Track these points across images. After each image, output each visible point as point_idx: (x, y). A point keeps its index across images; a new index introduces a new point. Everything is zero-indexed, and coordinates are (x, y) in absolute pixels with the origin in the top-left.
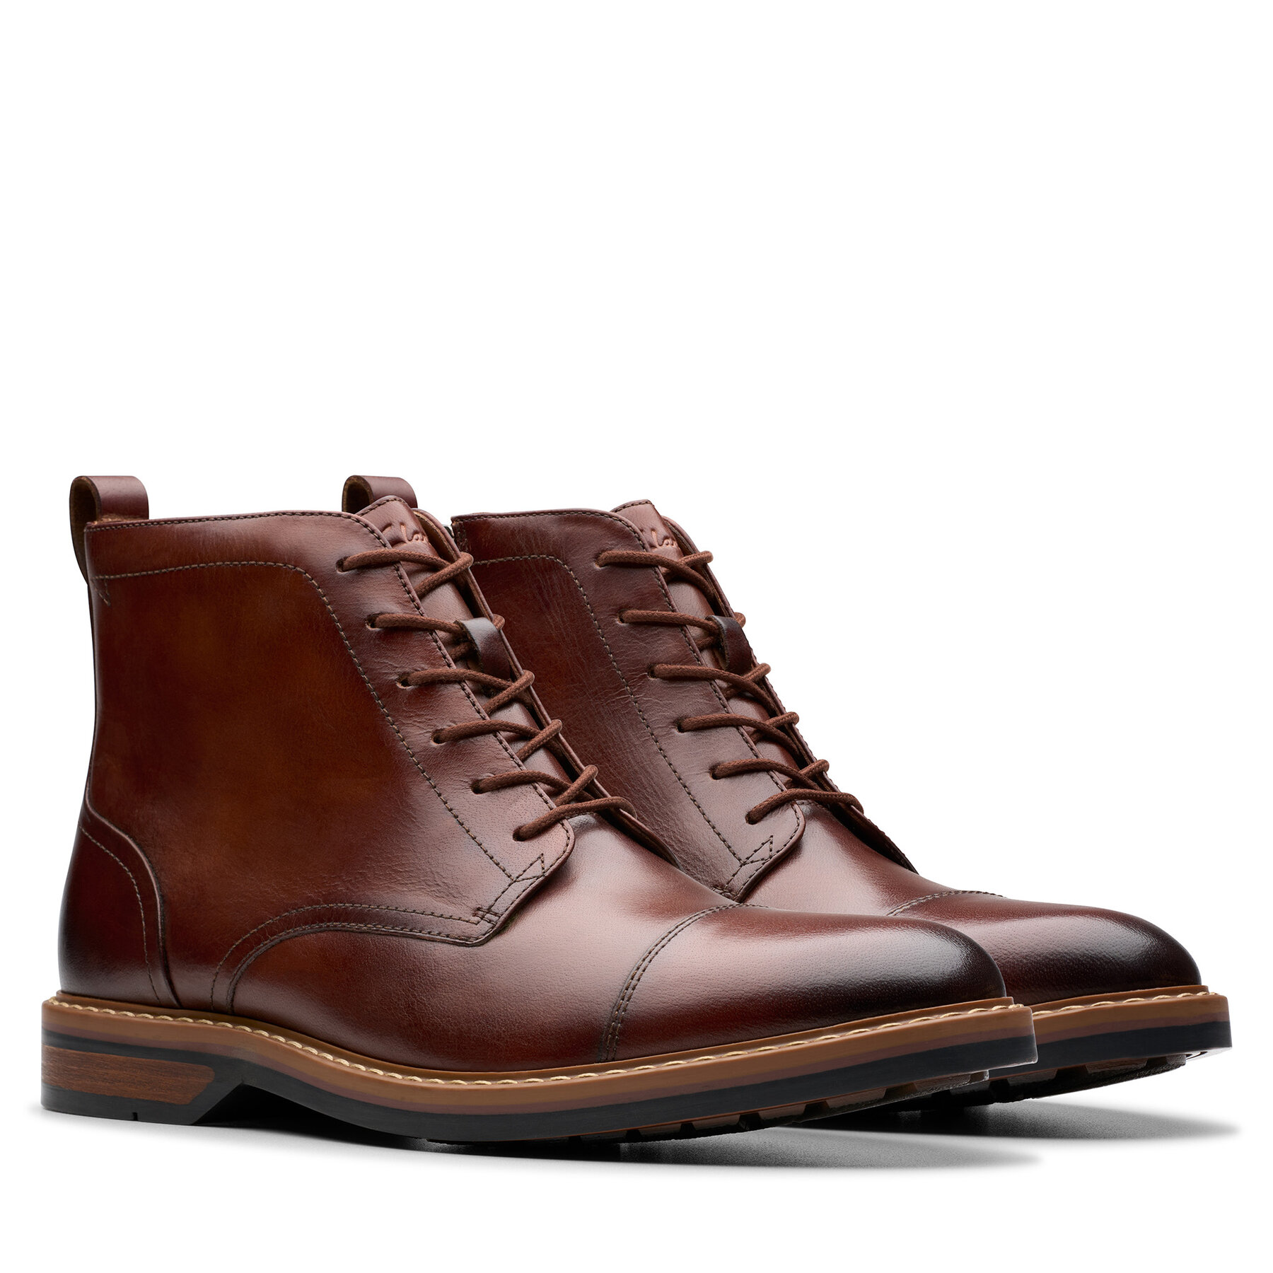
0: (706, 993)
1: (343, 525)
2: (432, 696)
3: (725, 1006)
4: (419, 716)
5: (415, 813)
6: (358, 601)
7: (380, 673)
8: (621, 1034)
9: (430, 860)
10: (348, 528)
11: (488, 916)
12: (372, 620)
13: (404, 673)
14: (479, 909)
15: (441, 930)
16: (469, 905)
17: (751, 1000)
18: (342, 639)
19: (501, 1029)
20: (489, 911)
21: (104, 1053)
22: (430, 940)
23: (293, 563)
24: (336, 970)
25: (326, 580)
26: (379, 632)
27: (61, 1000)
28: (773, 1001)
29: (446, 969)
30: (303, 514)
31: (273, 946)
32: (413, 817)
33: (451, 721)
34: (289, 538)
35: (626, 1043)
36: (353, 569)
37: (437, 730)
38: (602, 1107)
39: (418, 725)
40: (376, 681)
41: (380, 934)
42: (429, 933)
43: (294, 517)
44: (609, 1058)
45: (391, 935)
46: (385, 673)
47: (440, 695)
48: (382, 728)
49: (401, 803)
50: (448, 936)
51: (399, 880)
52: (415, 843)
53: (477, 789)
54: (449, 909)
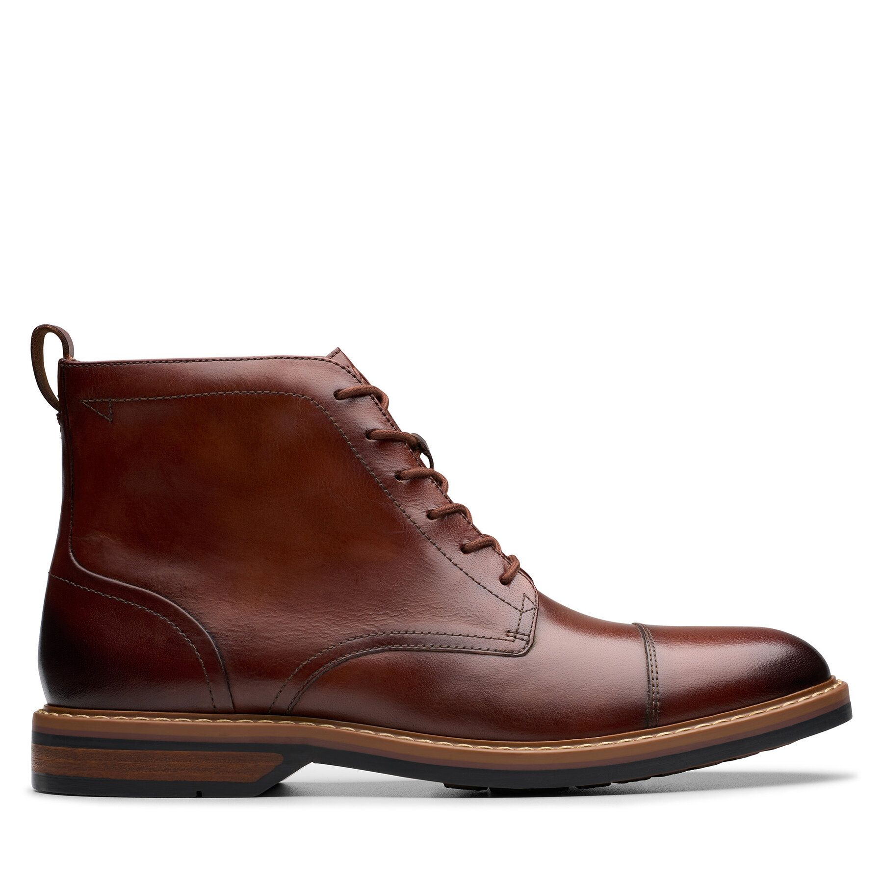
0: (709, 679)
1: (329, 367)
2: (418, 487)
3: (725, 687)
4: (414, 500)
5: (433, 567)
6: (355, 420)
7: (383, 471)
8: (660, 709)
9: (455, 599)
10: (332, 369)
11: (518, 636)
12: (369, 434)
13: (398, 471)
14: (509, 631)
15: (489, 646)
16: (501, 629)
17: (739, 682)
18: (350, 447)
19: (567, 711)
20: (517, 632)
21: (163, 750)
22: (484, 654)
23: (300, 393)
24: (406, 679)
25: (328, 406)
26: (375, 443)
27: (49, 711)
28: (752, 682)
29: (507, 673)
30: (296, 358)
31: (339, 664)
32: (433, 571)
33: (435, 504)
34: (292, 375)
35: (665, 714)
36: (347, 398)
37: (428, 511)
38: (662, 757)
39: (416, 507)
40: (381, 477)
41: (439, 652)
42: (480, 649)
43: (290, 360)
44: (654, 725)
45: (447, 652)
46: (386, 471)
47: (423, 487)
48: (392, 509)
49: (420, 560)
50: (496, 651)
51: (438, 614)
52: (440, 588)
53: (465, 550)
54: (488, 633)
